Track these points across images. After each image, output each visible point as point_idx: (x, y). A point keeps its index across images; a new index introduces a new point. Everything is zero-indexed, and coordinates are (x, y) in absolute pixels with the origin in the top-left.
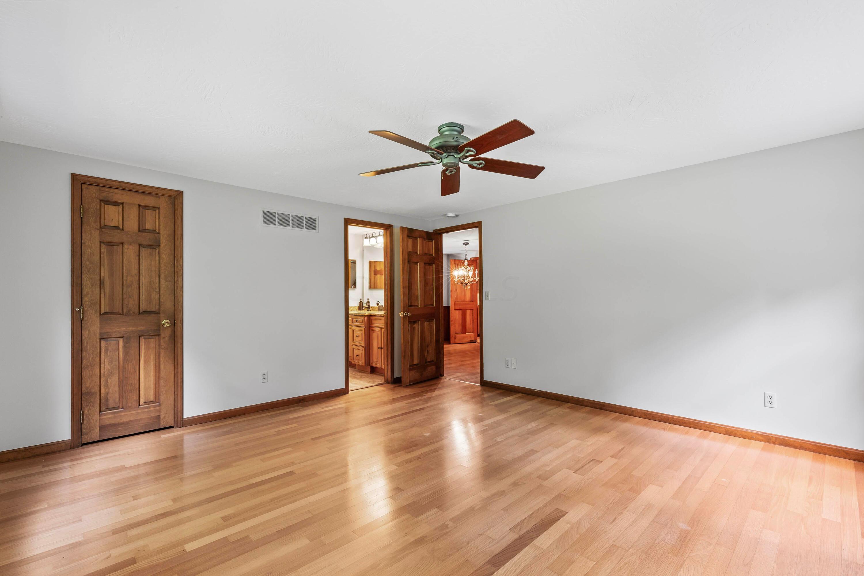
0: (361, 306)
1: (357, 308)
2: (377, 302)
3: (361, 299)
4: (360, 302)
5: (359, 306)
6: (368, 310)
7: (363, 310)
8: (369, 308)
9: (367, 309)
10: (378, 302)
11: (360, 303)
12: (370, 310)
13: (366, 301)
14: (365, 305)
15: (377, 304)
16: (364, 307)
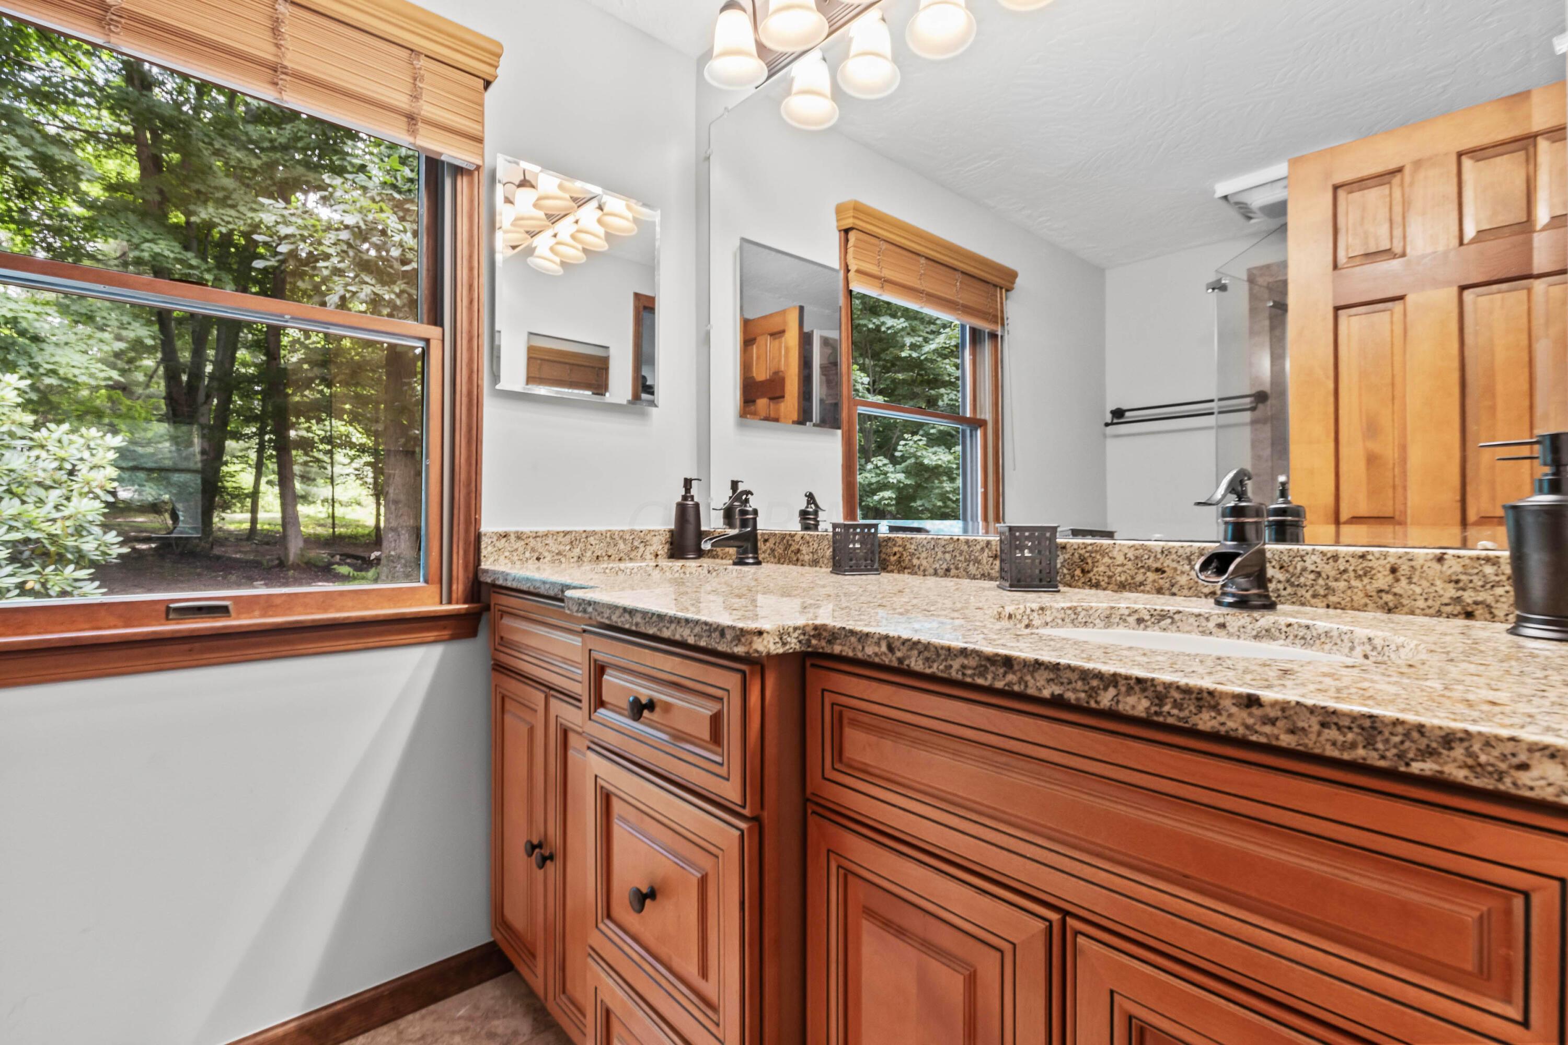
0: (691, 528)
1: (659, 545)
2: (802, 504)
3: (688, 483)
4: (685, 498)
5: (673, 527)
6: (740, 562)
7: (700, 554)
8: (749, 545)
9: (732, 551)
10: (811, 498)
11: (682, 509)
12: (758, 563)
13: (721, 496)
14: (713, 522)
15: (804, 514)
16: (707, 533)
